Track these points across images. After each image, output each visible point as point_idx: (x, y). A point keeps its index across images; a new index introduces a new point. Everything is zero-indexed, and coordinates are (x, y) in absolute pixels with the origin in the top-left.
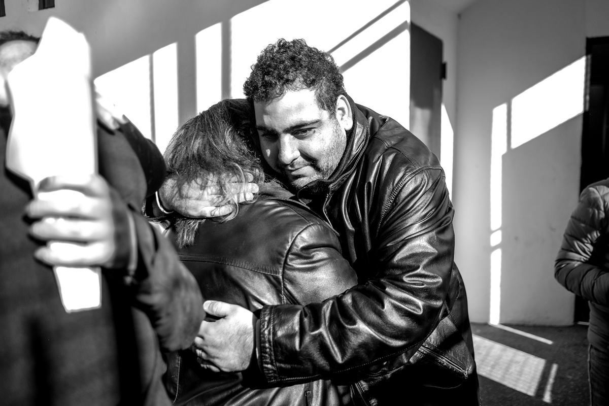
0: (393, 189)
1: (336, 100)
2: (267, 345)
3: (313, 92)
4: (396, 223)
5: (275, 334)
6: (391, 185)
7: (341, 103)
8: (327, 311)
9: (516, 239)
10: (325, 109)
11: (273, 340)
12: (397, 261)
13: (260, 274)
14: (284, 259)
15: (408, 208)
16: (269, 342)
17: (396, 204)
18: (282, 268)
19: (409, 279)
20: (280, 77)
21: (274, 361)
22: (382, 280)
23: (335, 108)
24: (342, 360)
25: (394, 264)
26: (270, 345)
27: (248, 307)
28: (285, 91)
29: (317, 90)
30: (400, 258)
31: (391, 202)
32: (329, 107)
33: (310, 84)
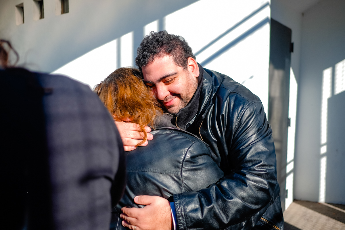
0: (238, 115)
1: (187, 60)
2: (181, 218)
3: (171, 57)
4: (242, 136)
5: (185, 211)
6: (237, 113)
7: (190, 62)
8: (213, 193)
9: (337, 150)
10: (180, 66)
11: (184, 214)
12: (248, 158)
13: (167, 175)
14: (181, 165)
15: (249, 125)
16: (182, 216)
17: (241, 124)
18: (180, 171)
19: (258, 168)
20: (151, 52)
21: (186, 228)
22: (242, 171)
23: (186, 65)
24: (227, 221)
25: (247, 160)
26: (183, 218)
27: (162, 196)
28: (155, 58)
29: (174, 56)
30: (250, 156)
31: (238, 123)
32: (182, 64)
33: (169, 52)
